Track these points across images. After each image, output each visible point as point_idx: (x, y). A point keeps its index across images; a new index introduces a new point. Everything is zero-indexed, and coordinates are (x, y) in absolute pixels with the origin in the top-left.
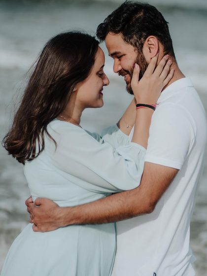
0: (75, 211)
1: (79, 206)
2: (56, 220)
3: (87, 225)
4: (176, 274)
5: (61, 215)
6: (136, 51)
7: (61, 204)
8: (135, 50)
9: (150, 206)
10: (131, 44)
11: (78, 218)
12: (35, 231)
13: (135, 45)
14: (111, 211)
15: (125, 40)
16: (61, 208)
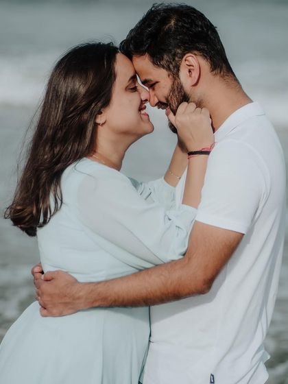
0: (101, 289)
1: (106, 282)
2: (74, 299)
3: (117, 308)
4: (238, 382)
5: (81, 294)
6: (171, 77)
7: (81, 279)
8: (169, 76)
9: (204, 285)
10: (163, 67)
11: (105, 299)
12: (44, 316)
13: (168, 69)
14: (149, 289)
15: (154, 63)
16: (82, 283)
